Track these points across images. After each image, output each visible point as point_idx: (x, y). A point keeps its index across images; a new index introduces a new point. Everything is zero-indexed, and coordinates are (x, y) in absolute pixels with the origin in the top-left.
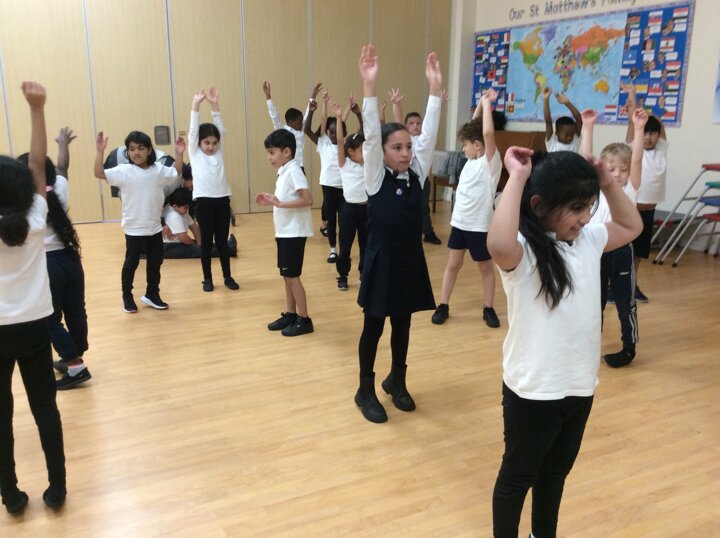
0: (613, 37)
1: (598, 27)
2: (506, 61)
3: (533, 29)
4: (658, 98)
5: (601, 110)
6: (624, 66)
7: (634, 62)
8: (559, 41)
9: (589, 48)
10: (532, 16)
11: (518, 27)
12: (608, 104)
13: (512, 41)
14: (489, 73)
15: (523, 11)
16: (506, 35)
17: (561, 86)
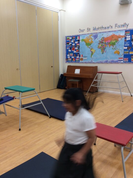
0: (120, 38)
1: (114, 35)
2: (79, 45)
3: (88, 35)
5: (116, 60)
6: (125, 46)
7: (129, 45)
8: (99, 39)
9: (111, 41)
10: (87, 31)
11: (83, 35)
12: (120, 57)
13: (81, 39)
14: (72, 48)
15: (84, 30)
16: (78, 37)
17: (101, 52)
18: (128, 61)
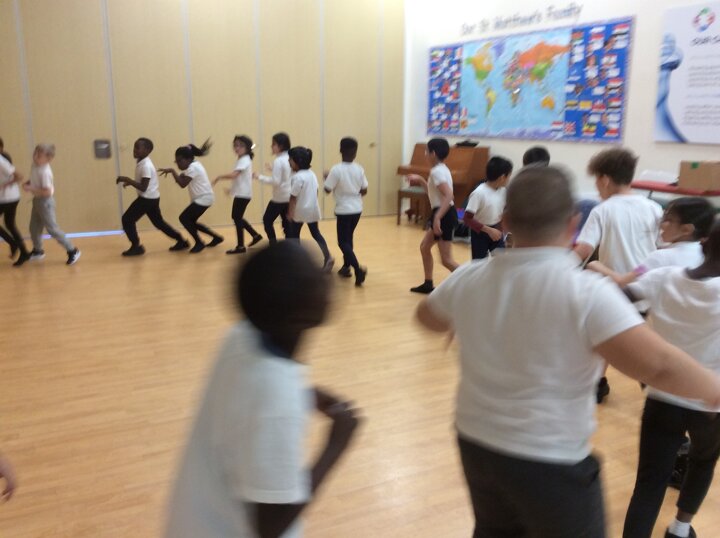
0: (558, 53)
1: (543, 43)
3: (483, 45)
4: (601, 114)
5: (545, 128)
6: (570, 83)
7: (577, 78)
9: (536, 63)
10: (481, 30)
12: (554, 120)
13: (464, 55)
14: (444, 88)
16: (458, 50)
17: (511, 102)
18: (573, 133)
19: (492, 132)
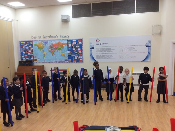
0: (64, 45)
1: (60, 42)
2: (32, 48)
3: (40, 41)
4: (77, 57)
5: (63, 60)
6: (68, 51)
8: (49, 44)
9: (58, 47)
10: (39, 38)
11: (35, 41)
13: (34, 43)
14: (26, 51)
15: (36, 37)
16: (31, 42)
17: (51, 55)
18: (71, 61)
19: (46, 62)
